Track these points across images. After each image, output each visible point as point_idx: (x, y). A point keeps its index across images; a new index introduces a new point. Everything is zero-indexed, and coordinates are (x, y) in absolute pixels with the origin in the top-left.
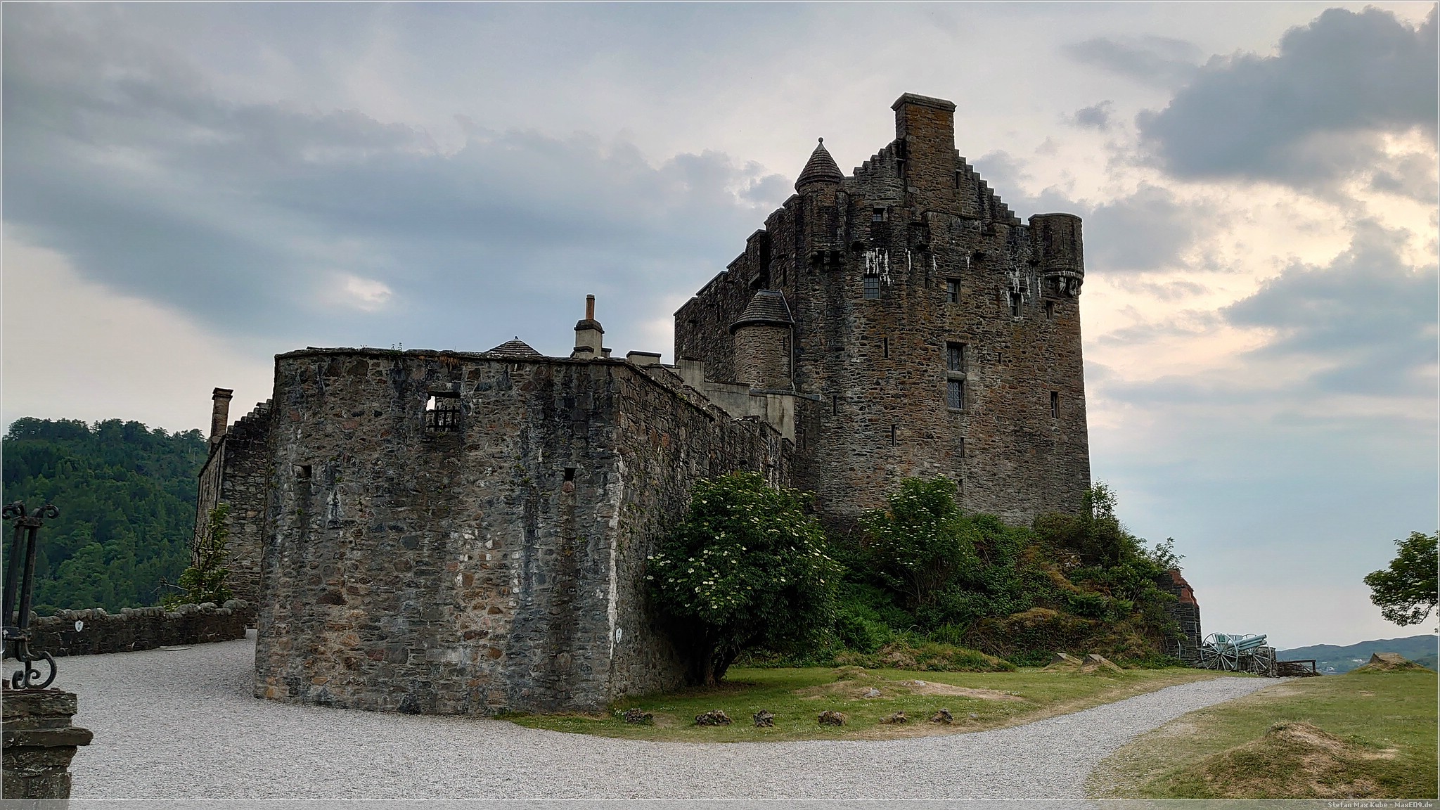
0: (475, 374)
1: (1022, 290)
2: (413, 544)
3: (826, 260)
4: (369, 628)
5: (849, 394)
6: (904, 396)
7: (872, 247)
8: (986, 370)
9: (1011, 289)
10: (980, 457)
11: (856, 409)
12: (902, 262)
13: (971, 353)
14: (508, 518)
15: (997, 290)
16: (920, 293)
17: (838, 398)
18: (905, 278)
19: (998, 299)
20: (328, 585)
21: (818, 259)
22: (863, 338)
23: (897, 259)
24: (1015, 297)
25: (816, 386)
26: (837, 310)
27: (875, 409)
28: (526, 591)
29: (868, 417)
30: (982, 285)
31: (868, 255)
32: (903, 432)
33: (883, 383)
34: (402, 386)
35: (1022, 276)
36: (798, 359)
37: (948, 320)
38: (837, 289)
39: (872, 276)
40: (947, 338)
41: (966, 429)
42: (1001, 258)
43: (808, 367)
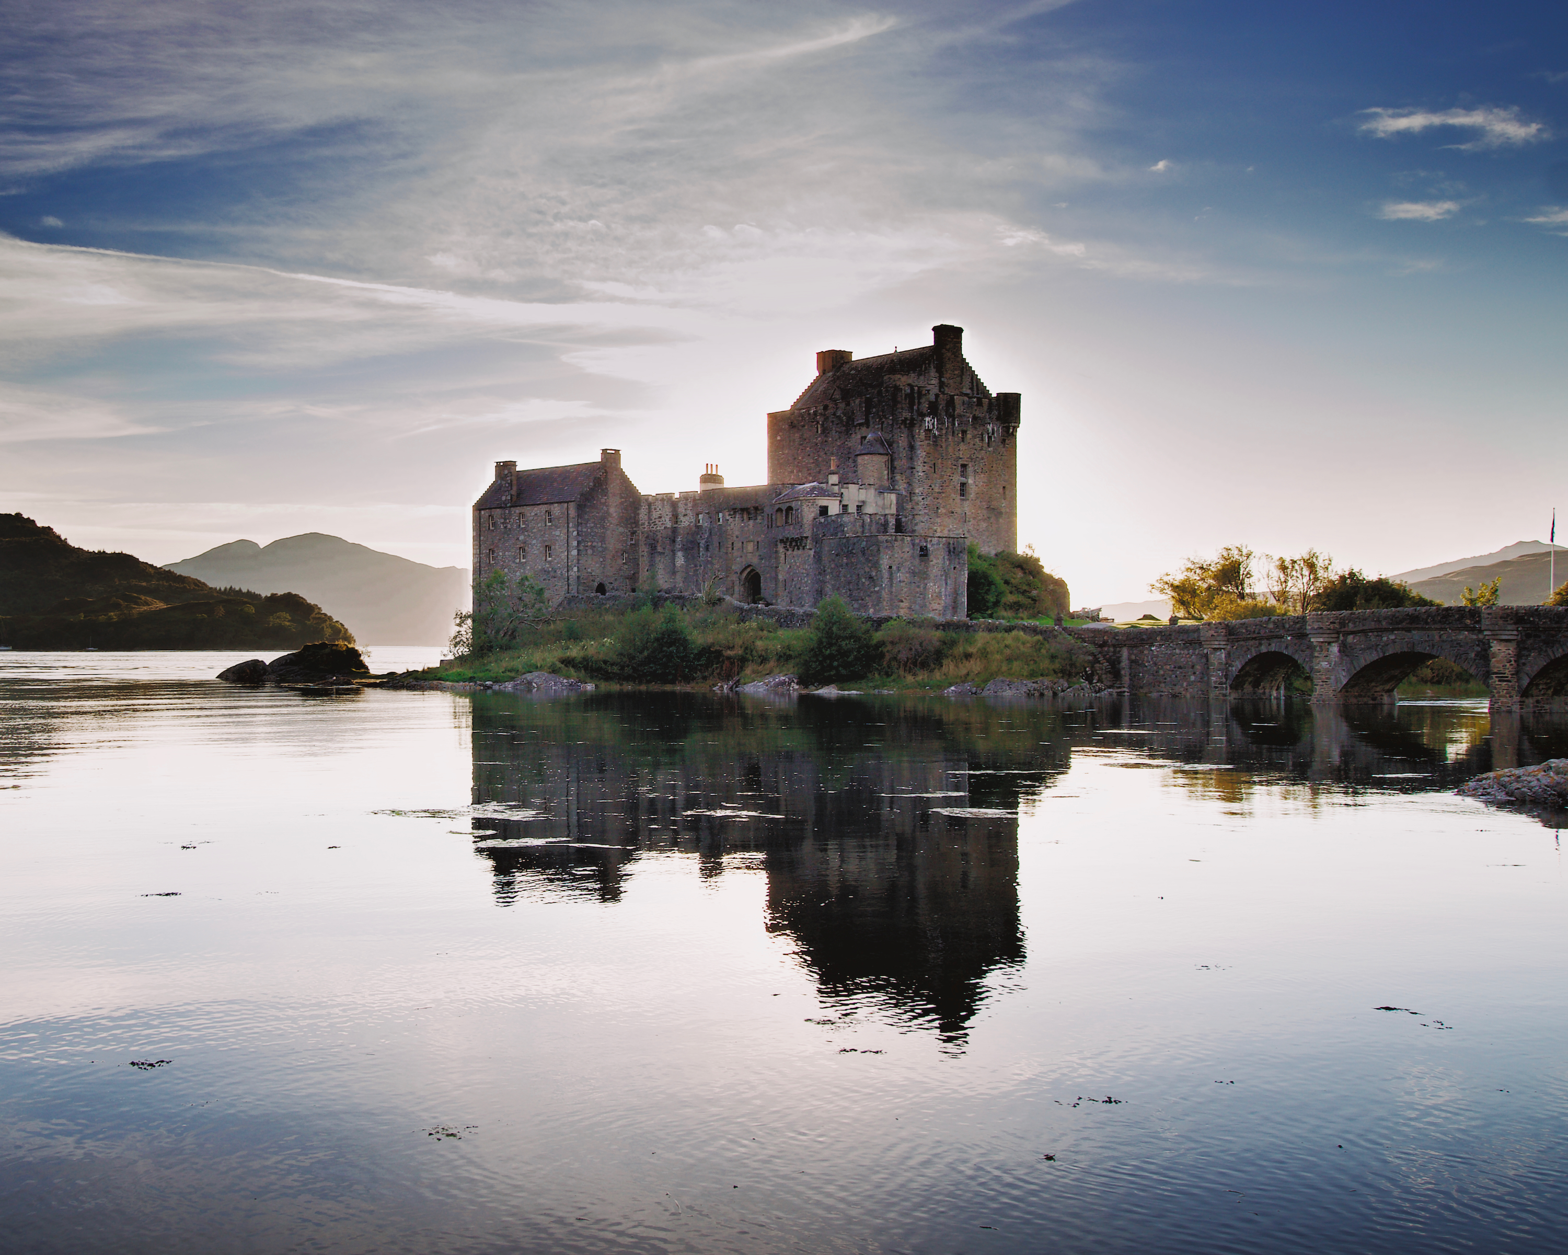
0: (931, 541)
1: (993, 433)
3: (908, 422)
5: (917, 491)
6: (943, 493)
7: (929, 415)
8: (977, 478)
9: (988, 434)
10: (972, 521)
11: (920, 498)
12: (943, 423)
13: (970, 469)
14: (941, 580)
15: (982, 435)
16: (950, 440)
17: (911, 493)
18: (944, 432)
19: (982, 440)
21: (904, 422)
22: (925, 463)
23: (940, 422)
24: (989, 438)
25: (902, 486)
26: (912, 448)
27: (929, 498)
29: (926, 503)
30: (976, 432)
31: (927, 419)
32: (941, 511)
33: (933, 486)
34: (913, 545)
35: (993, 427)
36: (893, 472)
37: (961, 453)
38: (912, 436)
39: (928, 431)
40: (961, 462)
41: (967, 507)
42: (984, 418)
43: (898, 477)
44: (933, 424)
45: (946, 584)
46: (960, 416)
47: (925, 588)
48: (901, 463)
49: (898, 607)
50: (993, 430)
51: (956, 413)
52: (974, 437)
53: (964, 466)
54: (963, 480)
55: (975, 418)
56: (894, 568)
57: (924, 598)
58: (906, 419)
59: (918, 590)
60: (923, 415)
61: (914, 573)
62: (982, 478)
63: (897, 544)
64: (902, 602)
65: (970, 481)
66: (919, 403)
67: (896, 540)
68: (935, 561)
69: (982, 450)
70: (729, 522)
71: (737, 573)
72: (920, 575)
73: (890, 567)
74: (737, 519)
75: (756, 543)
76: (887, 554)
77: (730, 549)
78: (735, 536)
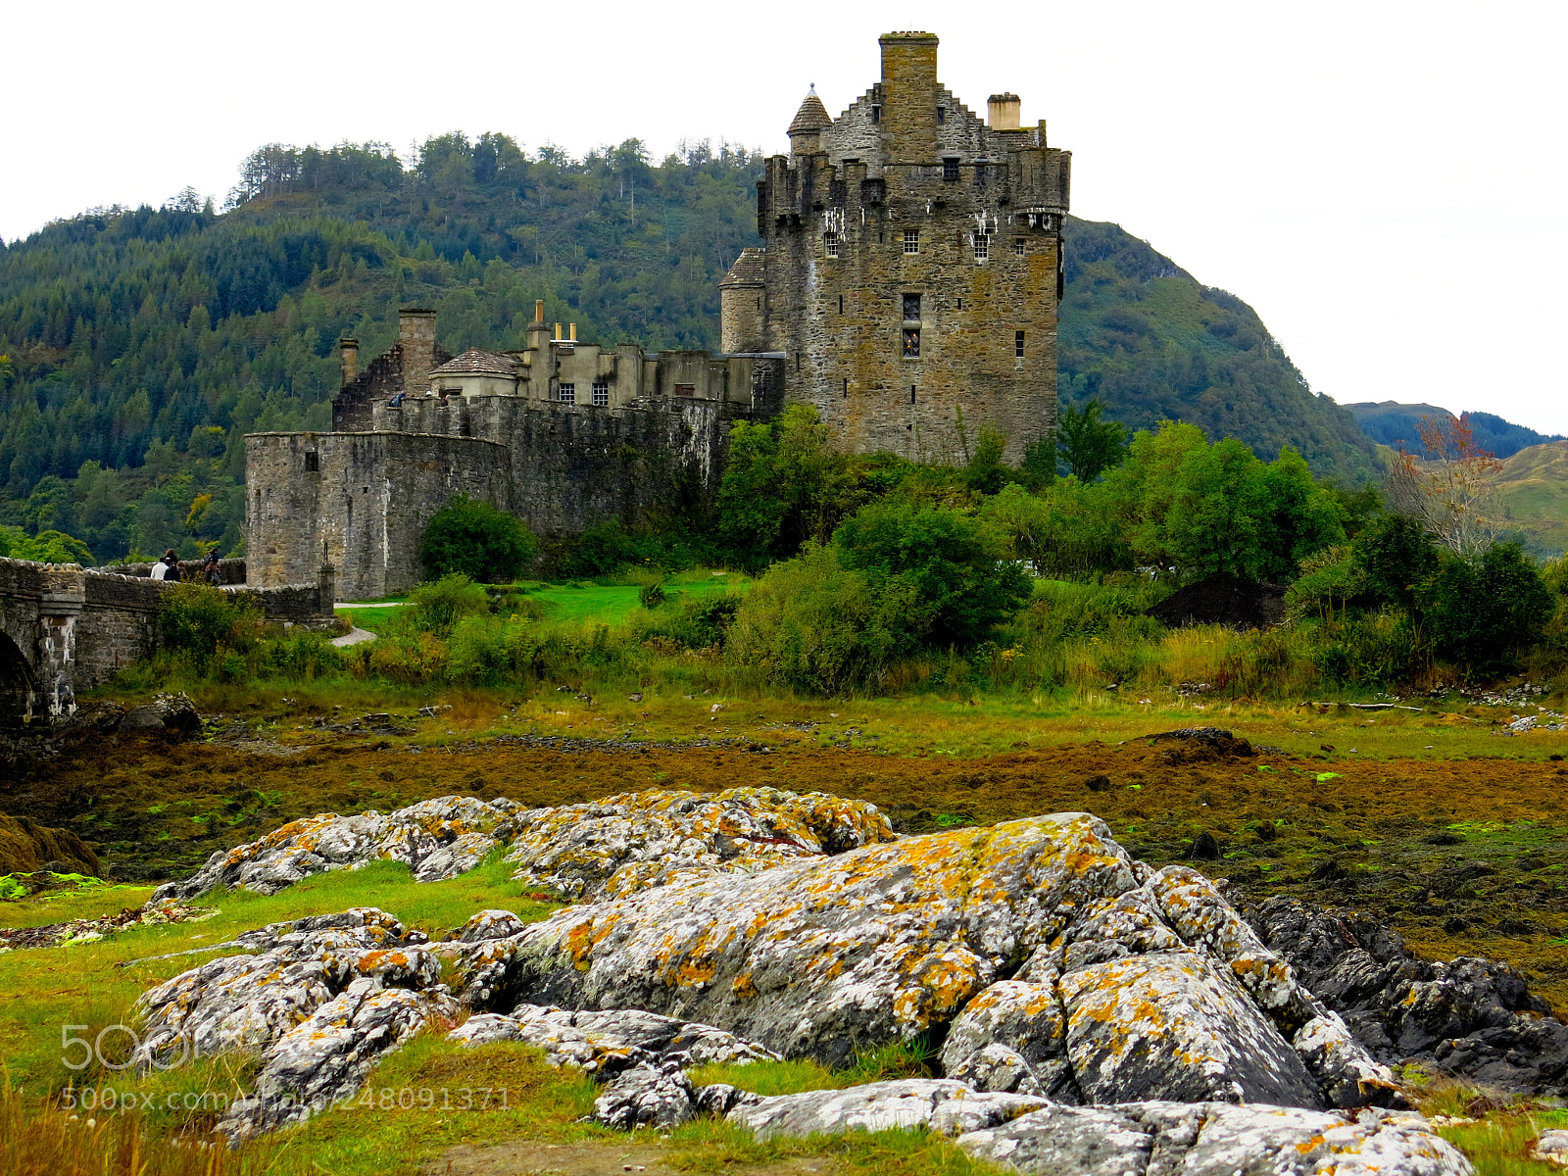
0: (324, 442)
1: (989, 231)
2: (303, 525)
3: (789, 223)
4: (288, 565)
5: (809, 351)
6: (855, 350)
7: (831, 206)
8: (946, 317)
10: (932, 402)
11: (814, 364)
12: (857, 220)
13: (927, 302)
14: (340, 512)
15: (960, 235)
16: (874, 249)
18: (857, 235)
19: (960, 243)
20: (270, 545)
21: (782, 220)
22: (822, 296)
23: (852, 217)
24: (982, 240)
25: (782, 344)
26: (800, 268)
27: (830, 364)
28: (349, 546)
29: (823, 371)
30: (942, 232)
31: (827, 214)
32: (853, 385)
33: (837, 339)
34: (294, 450)
35: (990, 216)
36: (767, 320)
37: (902, 272)
38: (799, 249)
39: (829, 235)
40: (902, 289)
41: (919, 377)
42: (966, 202)
43: (775, 327)
44: (838, 222)
45: (350, 517)
46: (896, 202)
47: (314, 528)
48: (781, 301)
49: (267, 562)
50: (990, 224)
51: (888, 199)
52: (940, 239)
53: (912, 299)
54: (912, 323)
55: (939, 205)
56: (263, 492)
57: (312, 545)
58: (783, 217)
59: (302, 530)
60: (820, 208)
61: (295, 502)
62: (958, 322)
63: (267, 450)
64: (274, 552)
65: (926, 324)
66: (809, 185)
67: (265, 444)
68: (331, 479)
69: (959, 262)
72: (302, 505)
73: (259, 493)
76: (253, 468)
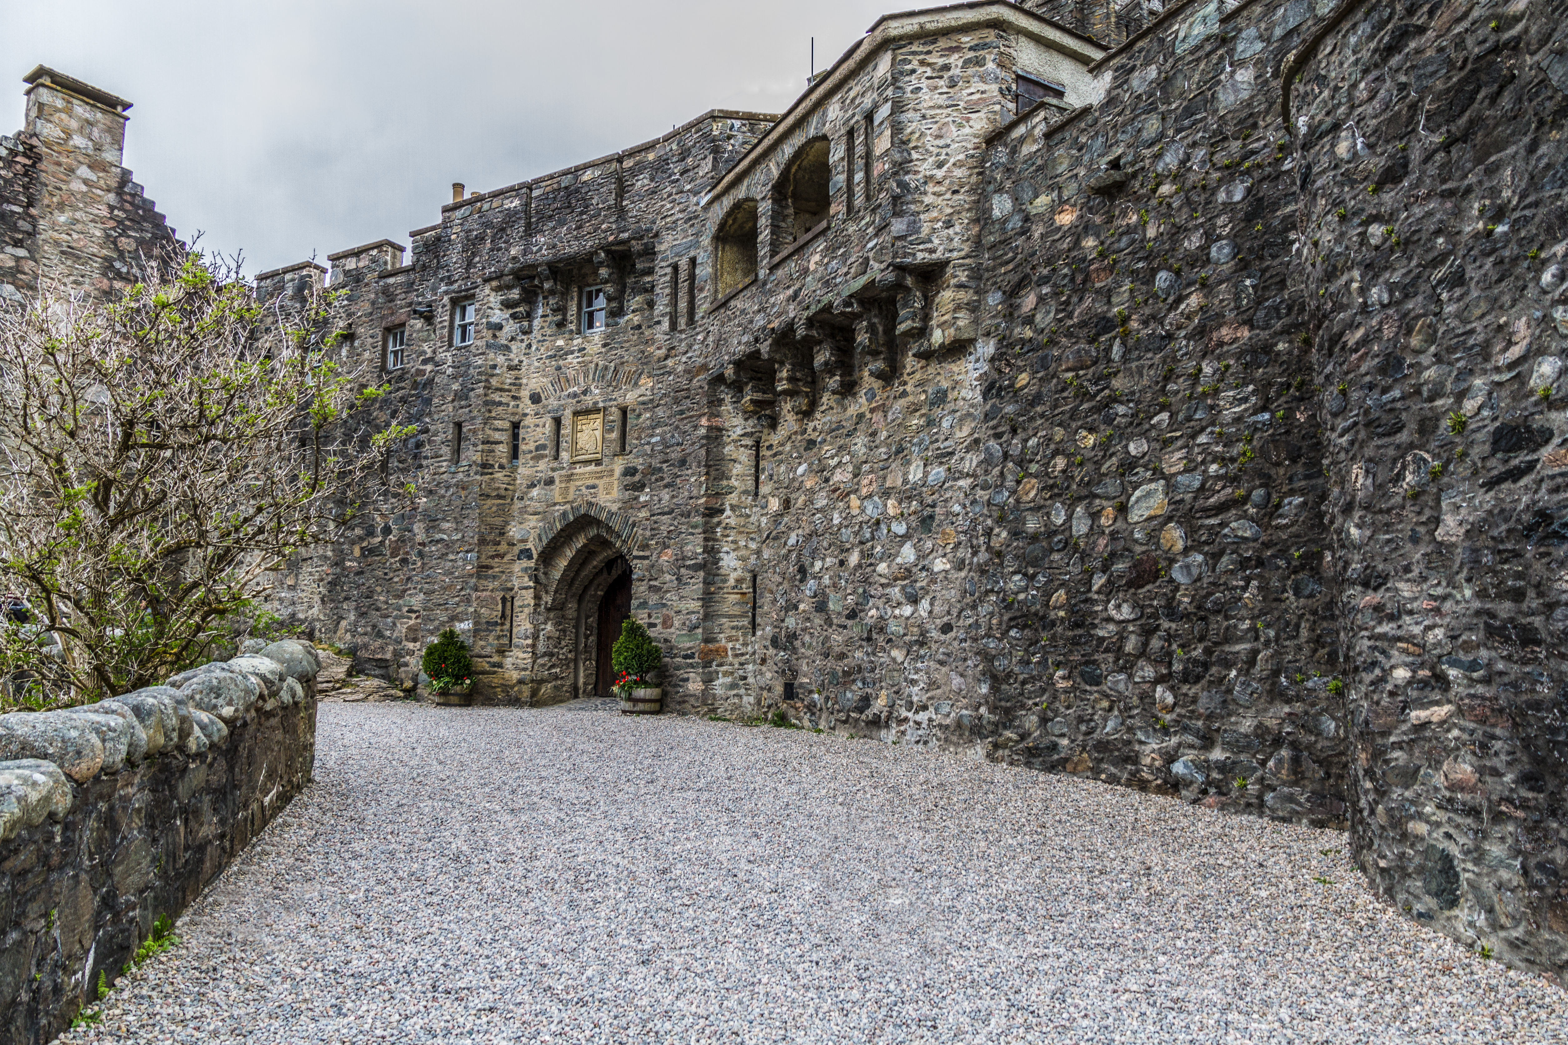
70: (503, 337)
71: (526, 554)
74: (537, 323)
75: (615, 415)
77: (503, 450)
78: (525, 394)
